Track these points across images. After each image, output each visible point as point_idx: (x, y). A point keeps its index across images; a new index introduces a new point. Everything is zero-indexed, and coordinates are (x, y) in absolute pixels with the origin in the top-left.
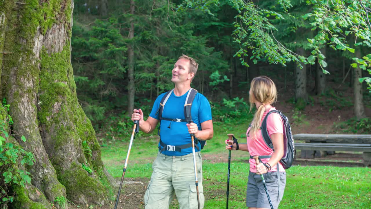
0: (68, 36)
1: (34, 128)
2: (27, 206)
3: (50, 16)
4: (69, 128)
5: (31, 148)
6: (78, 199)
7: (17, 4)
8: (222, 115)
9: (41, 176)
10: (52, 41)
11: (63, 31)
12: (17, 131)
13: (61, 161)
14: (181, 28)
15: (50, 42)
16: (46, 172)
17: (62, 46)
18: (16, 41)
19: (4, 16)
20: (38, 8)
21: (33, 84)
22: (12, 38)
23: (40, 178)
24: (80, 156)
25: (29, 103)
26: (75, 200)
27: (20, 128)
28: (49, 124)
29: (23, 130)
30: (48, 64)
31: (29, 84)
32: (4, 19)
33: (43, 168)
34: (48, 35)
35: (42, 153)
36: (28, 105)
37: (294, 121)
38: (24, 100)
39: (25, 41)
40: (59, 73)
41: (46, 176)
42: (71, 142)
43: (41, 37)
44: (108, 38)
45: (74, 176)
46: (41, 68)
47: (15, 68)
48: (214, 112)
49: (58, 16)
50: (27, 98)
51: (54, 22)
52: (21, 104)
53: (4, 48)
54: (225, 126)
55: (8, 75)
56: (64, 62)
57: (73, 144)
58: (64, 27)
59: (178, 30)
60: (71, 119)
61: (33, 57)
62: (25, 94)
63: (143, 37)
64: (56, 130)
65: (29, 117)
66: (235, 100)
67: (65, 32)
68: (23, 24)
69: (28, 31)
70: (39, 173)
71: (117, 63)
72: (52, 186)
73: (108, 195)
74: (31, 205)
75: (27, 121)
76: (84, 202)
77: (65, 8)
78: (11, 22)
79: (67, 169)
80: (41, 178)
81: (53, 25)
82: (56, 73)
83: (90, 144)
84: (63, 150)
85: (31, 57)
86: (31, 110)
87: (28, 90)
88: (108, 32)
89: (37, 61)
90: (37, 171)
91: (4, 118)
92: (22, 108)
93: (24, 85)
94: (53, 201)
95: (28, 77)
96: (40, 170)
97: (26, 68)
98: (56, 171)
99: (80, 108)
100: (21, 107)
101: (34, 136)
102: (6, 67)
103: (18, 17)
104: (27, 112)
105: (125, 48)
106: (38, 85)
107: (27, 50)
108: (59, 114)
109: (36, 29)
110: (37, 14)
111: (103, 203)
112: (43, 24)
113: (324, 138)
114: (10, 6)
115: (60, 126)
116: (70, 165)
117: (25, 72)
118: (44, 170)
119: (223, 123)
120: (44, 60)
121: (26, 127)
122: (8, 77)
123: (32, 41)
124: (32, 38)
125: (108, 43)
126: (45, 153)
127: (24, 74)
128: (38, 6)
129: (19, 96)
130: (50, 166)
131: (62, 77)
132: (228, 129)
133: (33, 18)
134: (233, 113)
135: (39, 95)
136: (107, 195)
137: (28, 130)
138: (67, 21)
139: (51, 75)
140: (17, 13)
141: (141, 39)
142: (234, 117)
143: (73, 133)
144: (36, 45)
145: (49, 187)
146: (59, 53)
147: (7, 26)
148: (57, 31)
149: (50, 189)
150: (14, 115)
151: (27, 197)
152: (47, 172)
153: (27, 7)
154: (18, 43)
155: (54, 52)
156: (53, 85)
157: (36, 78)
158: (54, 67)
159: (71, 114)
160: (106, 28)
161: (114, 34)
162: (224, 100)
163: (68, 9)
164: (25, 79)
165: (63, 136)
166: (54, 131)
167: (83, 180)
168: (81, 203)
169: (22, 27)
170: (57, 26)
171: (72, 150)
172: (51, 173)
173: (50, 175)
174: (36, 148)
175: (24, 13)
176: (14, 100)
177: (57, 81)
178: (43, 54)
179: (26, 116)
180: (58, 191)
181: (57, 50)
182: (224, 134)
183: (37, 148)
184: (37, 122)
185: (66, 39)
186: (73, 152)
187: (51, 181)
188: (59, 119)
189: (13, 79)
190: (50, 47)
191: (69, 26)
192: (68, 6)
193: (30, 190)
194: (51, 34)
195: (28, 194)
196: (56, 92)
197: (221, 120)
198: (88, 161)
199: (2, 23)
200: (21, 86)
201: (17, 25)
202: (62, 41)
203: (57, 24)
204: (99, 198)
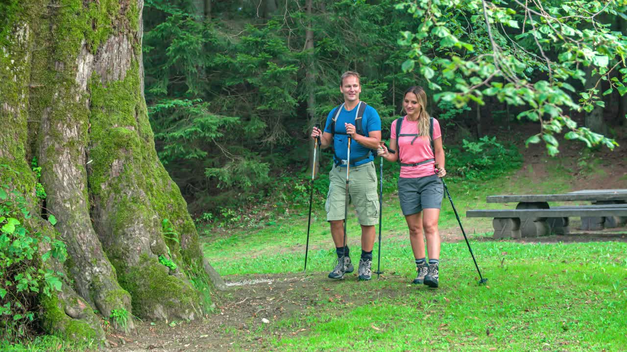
0: (135, 54)
1: (78, 202)
2: (60, 325)
3: (103, 22)
4: (135, 201)
5: (73, 234)
6: (152, 313)
7: (48, 7)
8: (462, 166)
9: (88, 278)
10: (108, 63)
11: (126, 45)
12: (52, 208)
13: (124, 252)
14: (383, 30)
15: (104, 64)
16: (96, 271)
17: (124, 70)
18: (49, 66)
19: (28, 27)
20: (81, 11)
21: (78, 133)
22: (43, 62)
23: (87, 281)
24: (157, 243)
25: (72, 163)
26: (148, 314)
27: (55, 203)
28: (105, 195)
29: (60, 206)
30: (101, 100)
31: (71, 133)
32: (28, 32)
33: (90, 265)
34: (101, 54)
35: (90, 241)
36: (70, 166)
37: (580, 170)
38: (63, 159)
39: (62, 66)
40: (121, 112)
41: (96, 277)
42: (138, 222)
43: (90, 58)
44: (267, 52)
45: (145, 276)
46: (91, 106)
47: (49, 110)
48: (449, 161)
49: (116, 23)
50: (67, 155)
51: (111, 33)
52: (57, 165)
53: (31, 79)
54: (466, 184)
55: (39, 121)
56: (129, 95)
57: (141, 225)
58: (128, 39)
59: (379, 34)
60: (140, 185)
61: (77, 90)
62: (65, 149)
63: (323, 48)
64: (116, 204)
65: (70, 186)
66: (482, 141)
67: (130, 46)
68: (59, 39)
69: (66, 49)
70: (85, 273)
71: (283, 93)
72: (106, 293)
73: (201, 303)
74: (68, 324)
75: (67, 192)
76: (162, 316)
77: (126, 9)
78: (41, 36)
79: (134, 264)
80: (89, 282)
81: (109, 37)
82: (116, 114)
83: (178, 223)
84: (127, 235)
85: (73, 90)
86: (74, 173)
87: (70, 143)
88: (267, 44)
89: (84, 96)
90: (83, 271)
91: (31, 189)
92: (59, 171)
93: (62, 135)
94: (108, 317)
95: (68, 121)
96: (87, 268)
97: (65, 107)
98: (114, 269)
99: (160, 166)
100: (59, 169)
101: (77, 215)
102: (35, 108)
103: (50, 29)
104: (68, 177)
105: (294, 67)
106: (87, 133)
107: (67, 80)
108: (120, 179)
109: (80, 46)
110: (79, 22)
111: (192, 317)
112: (91, 37)
113: (609, 195)
114: (36, 12)
115: (121, 197)
116: (138, 259)
117: (65, 115)
118: (92, 269)
119: (464, 178)
120: (95, 95)
121: (65, 202)
122: (39, 124)
123: (73, 65)
124: (73, 59)
125: (267, 61)
126: (95, 241)
127: (62, 117)
128: (81, 8)
129: (54, 153)
130: (103, 261)
131: (125, 119)
132: (471, 188)
133: (74, 29)
134: (480, 163)
135: (88, 149)
136: (200, 305)
137: (68, 206)
138: (131, 30)
139: (108, 116)
140: (49, 22)
141: (320, 52)
142: (481, 167)
143: (144, 207)
144: (81, 70)
145: (101, 295)
146: (120, 81)
147: (34, 43)
148: (116, 46)
149: (103, 298)
150: (48, 183)
151: (62, 312)
152: (98, 270)
153: (63, 11)
154: (52, 69)
155: (113, 80)
156: (110, 132)
157: (82, 122)
158: (112, 104)
159: (139, 177)
160: (263, 37)
161: (276, 46)
162: (464, 141)
163: (132, 10)
164: (63, 125)
165: (126, 214)
166: (113, 206)
167: (158, 282)
168: (158, 319)
169: (57, 43)
170: (114, 39)
171: (140, 234)
172: (105, 272)
173: (104, 275)
174: (80, 233)
175: (58, 21)
176: (48, 159)
177: (116, 125)
178: (93, 84)
179: (65, 184)
180: (116, 301)
181: (116, 77)
182: (463, 197)
183: (82, 234)
184: (87, 192)
185: (131, 57)
186: (143, 238)
187: (105, 284)
188: (120, 186)
189: (46, 127)
190: (105, 72)
191: (135, 37)
192: (133, 6)
193: (68, 300)
194: (106, 52)
195: (65, 307)
196: (115, 144)
197: (459, 175)
198: (172, 250)
199: (25, 40)
200: (57, 136)
201: (49, 40)
202: (124, 62)
203: (115, 36)
204: (186, 309)
